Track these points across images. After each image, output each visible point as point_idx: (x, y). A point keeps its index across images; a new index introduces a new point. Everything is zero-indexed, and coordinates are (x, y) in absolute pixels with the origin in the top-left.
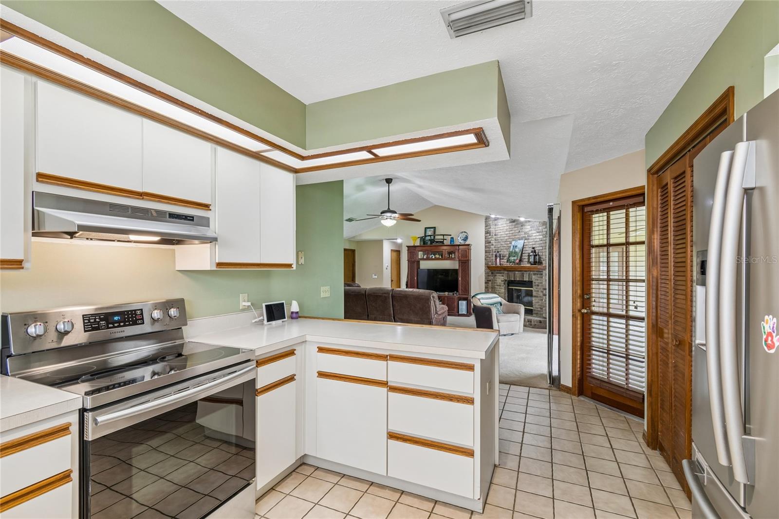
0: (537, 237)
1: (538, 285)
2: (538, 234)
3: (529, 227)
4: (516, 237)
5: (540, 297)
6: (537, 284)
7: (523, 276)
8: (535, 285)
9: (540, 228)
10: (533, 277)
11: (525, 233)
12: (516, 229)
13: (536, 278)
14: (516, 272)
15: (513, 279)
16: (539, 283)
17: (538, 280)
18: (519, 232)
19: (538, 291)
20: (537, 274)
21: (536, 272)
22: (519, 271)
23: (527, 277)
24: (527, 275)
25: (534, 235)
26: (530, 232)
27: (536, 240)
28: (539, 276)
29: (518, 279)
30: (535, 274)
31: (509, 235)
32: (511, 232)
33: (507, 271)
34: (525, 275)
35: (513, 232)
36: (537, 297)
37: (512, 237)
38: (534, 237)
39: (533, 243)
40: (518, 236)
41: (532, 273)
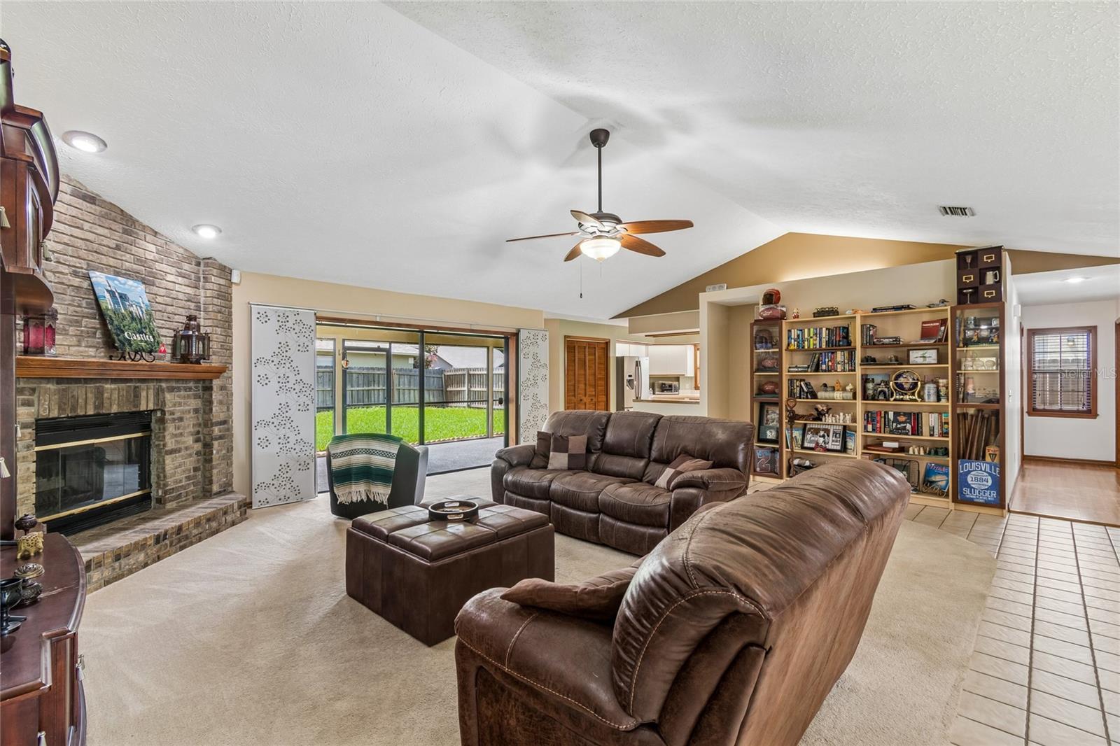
0: (177, 287)
1: (181, 419)
2: (180, 280)
3: (153, 248)
4: (104, 260)
5: (187, 448)
6: (177, 415)
7: (137, 396)
8: (174, 420)
9: (186, 266)
10: (168, 396)
11: (141, 261)
12: (106, 232)
13: (178, 400)
14: (107, 386)
15: (91, 412)
16: (183, 412)
17: (180, 404)
18: (118, 248)
19: (181, 434)
20: (179, 389)
21: (174, 385)
22: (114, 381)
23: (151, 397)
24: (151, 392)
25: (170, 278)
26: (158, 266)
27: (174, 294)
28: (182, 393)
29: (115, 409)
30: (171, 390)
31: (66, 239)
32: (77, 232)
33: (59, 381)
34: (144, 394)
35: (91, 237)
36: (179, 450)
37: (83, 253)
38: (170, 286)
39: (169, 301)
40: (112, 262)
41: (164, 385)
